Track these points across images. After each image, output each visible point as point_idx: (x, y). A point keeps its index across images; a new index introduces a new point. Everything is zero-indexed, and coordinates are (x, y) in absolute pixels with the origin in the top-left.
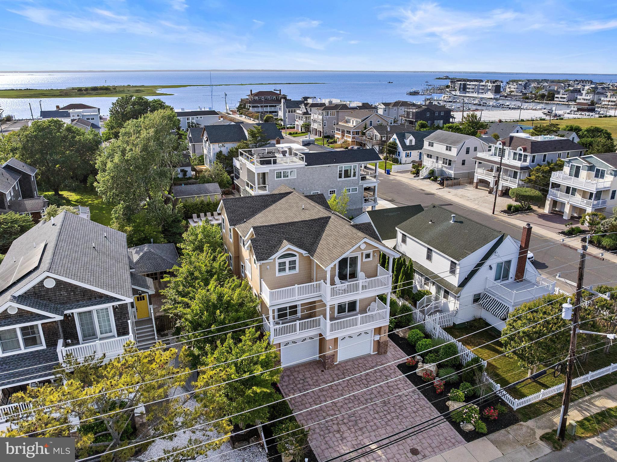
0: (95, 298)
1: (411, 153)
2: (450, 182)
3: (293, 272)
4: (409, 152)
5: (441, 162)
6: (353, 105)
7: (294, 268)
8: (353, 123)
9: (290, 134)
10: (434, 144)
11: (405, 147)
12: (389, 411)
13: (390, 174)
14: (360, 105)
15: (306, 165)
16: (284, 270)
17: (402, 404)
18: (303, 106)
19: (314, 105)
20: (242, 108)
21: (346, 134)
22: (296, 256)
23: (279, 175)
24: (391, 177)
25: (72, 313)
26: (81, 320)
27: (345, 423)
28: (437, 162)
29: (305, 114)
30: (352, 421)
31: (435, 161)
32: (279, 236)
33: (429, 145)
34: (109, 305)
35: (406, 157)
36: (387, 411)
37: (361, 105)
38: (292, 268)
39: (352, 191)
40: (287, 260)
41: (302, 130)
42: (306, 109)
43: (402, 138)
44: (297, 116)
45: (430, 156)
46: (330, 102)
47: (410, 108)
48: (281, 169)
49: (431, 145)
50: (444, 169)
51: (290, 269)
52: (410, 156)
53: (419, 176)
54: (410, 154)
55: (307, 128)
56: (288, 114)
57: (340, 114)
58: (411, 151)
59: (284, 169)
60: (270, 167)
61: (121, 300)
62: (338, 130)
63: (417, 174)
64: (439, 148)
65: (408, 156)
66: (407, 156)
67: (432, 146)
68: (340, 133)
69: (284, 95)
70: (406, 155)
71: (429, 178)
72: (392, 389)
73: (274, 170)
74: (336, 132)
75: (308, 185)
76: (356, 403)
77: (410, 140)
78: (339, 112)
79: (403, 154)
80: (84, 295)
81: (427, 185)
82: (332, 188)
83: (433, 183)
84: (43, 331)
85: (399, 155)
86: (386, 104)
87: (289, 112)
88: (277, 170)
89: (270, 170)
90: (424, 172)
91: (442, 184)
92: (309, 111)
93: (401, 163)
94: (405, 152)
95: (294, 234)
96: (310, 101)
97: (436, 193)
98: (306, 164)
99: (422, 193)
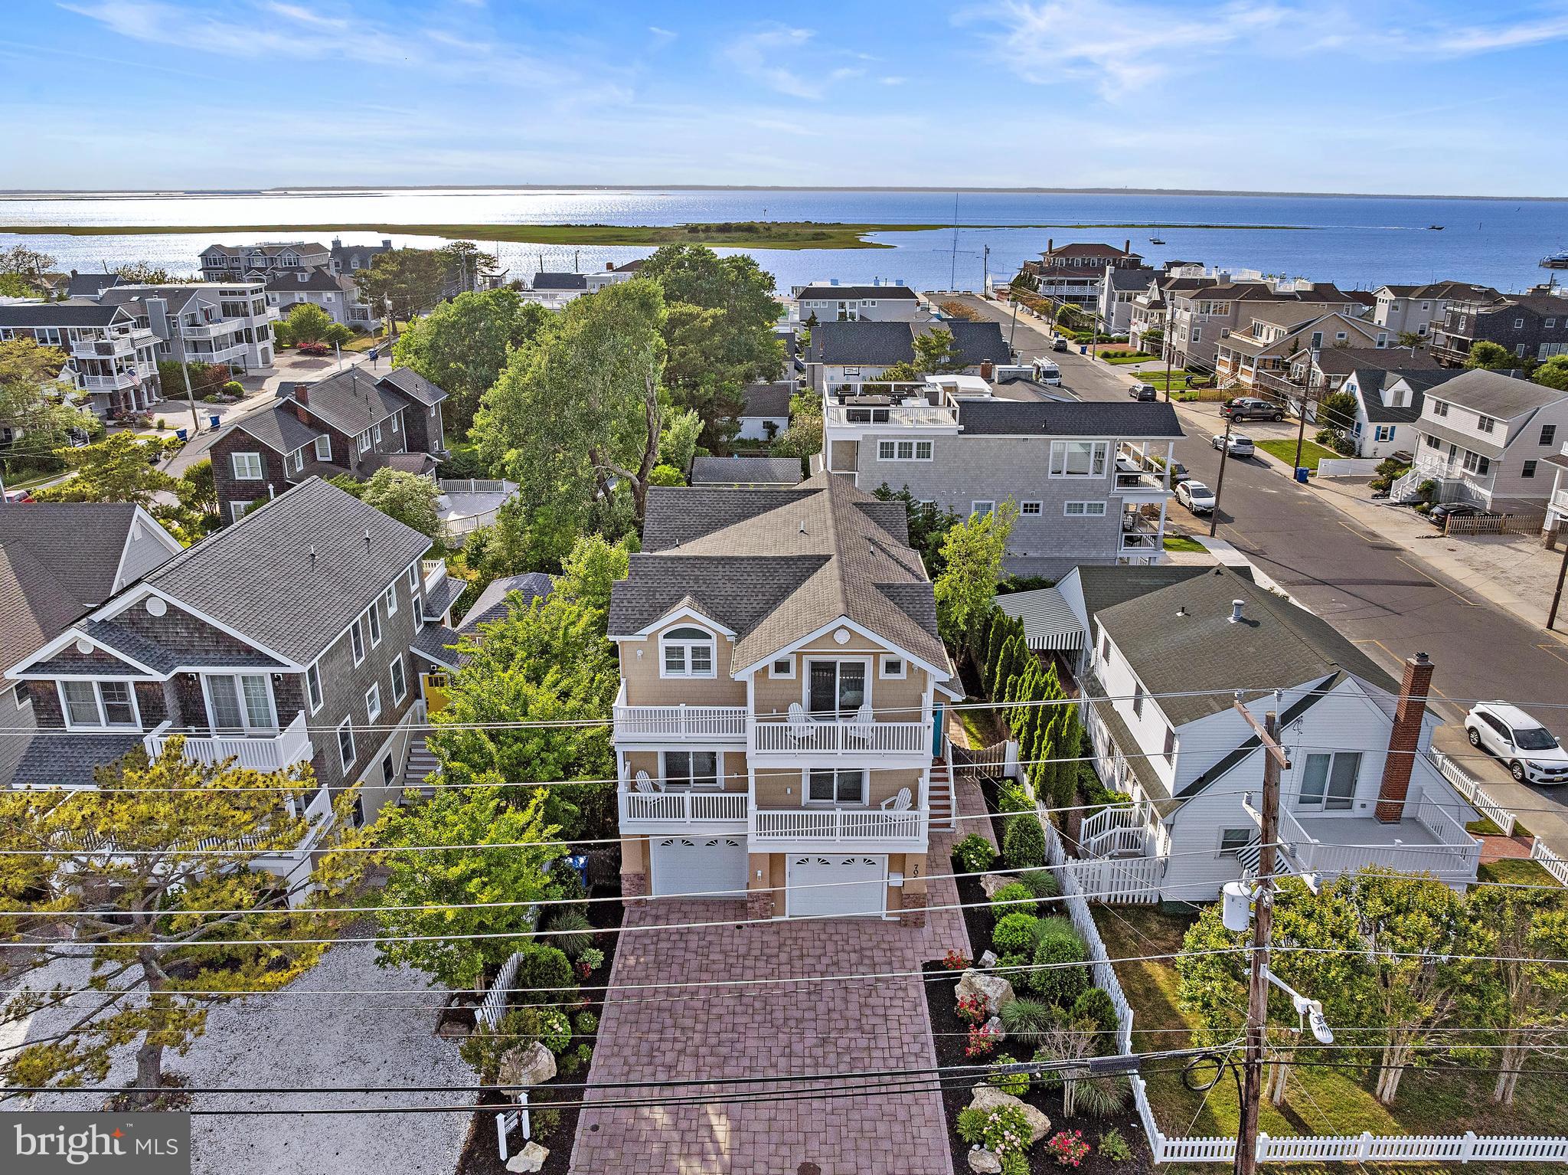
0: (239, 651)
1: (1393, 428)
2: (1465, 522)
3: (701, 675)
4: (1388, 425)
5: (1460, 462)
6: (1290, 287)
7: (707, 666)
8: (1269, 335)
9: (1106, 356)
10: (1450, 409)
11: (1378, 413)
12: (821, 1060)
13: (1306, 482)
14: (1308, 287)
15: (960, 432)
16: (681, 666)
17: (865, 1054)
18: (1154, 285)
19: (1182, 284)
20: (1022, 285)
21: (1242, 366)
22: (710, 637)
23: (887, 450)
24: (1305, 491)
25: (197, 674)
26: (214, 691)
27: (697, 1056)
28: (1450, 461)
29: (1154, 305)
30: (718, 1056)
31: (1446, 456)
32: (684, 584)
33: (1437, 411)
34: (266, 671)
35: (1377, 439)
36: (816, 1058)
37: (1309, 289)
38: (702, 665)
39: (1089, 511)
40: (688, 644)
41: (1142, 349)
42: (1161, 293)
43: (1373, 384)
44: (1136, 309)
45: (1434, 442)
46: (1225, 278)
47: (1463, 306)
48: (895, 437)
49: (1442, 409)
50: (1469, 484)
51: (696, 666)
52: (1391, 439)
53: (1388, 495)
54: (1392, 434)
55: (1155, 343)
56: (1117, 305)
57: (1243, 311)
58: (1393, 424)
59: (901, 437)
60: (865, 428)
61: (283, 665)
62: (1227, 352)
63: (1385, 490)
64: (1462, 421)
65: (1384, 437)
66: (1381, 436)
67: (1444, 414)
68: (1229, 360)
69: (1134, 255)
70: (1377, 433)
71: (1414, 505)
72: (869, 1012)
73: (876, 437)
74: (1219, 357)
75: (964, 482)
76: (758, 1018)
77: (1397, 391)
78: (1241, 305)
79: (1370, 429)
80: (217, 642)
81: (1397, 523)
82: (1032, 496)
83: (1421, 518)
84: (138, 698)
85: (1359, 430)
86: (1398, 290)
87: (1121, 299)
88: (883, 437)
89: (865, 436)
90: (1405, 486)
91: (1440, 523)
92: (1167, 297)
93: (1359, 456)
94: (1376, 425)
95: (721, 585)
96: (1176, 273)
97: (1408, 548)
98: (962, 427)
99: (1364, 543)
